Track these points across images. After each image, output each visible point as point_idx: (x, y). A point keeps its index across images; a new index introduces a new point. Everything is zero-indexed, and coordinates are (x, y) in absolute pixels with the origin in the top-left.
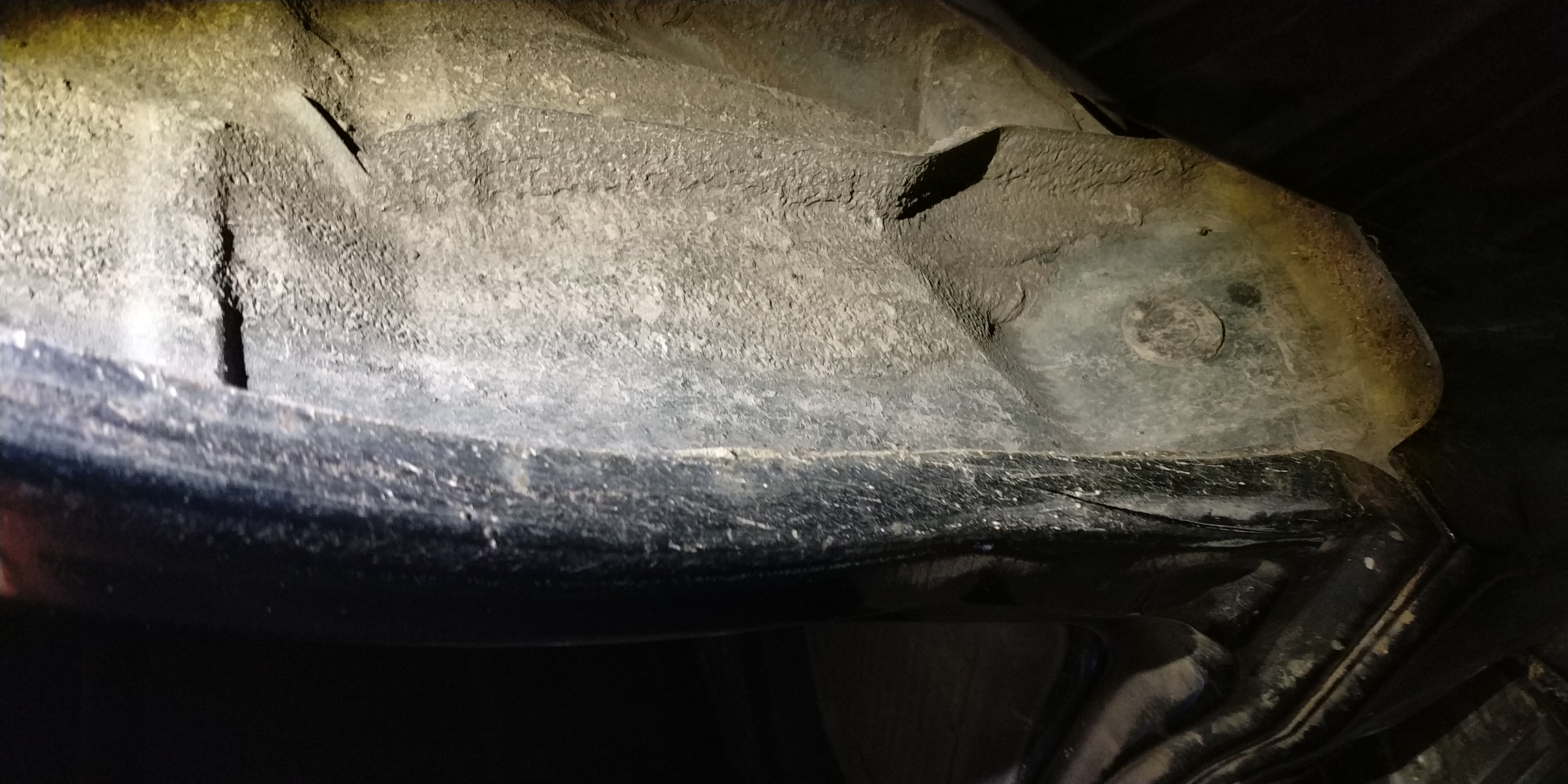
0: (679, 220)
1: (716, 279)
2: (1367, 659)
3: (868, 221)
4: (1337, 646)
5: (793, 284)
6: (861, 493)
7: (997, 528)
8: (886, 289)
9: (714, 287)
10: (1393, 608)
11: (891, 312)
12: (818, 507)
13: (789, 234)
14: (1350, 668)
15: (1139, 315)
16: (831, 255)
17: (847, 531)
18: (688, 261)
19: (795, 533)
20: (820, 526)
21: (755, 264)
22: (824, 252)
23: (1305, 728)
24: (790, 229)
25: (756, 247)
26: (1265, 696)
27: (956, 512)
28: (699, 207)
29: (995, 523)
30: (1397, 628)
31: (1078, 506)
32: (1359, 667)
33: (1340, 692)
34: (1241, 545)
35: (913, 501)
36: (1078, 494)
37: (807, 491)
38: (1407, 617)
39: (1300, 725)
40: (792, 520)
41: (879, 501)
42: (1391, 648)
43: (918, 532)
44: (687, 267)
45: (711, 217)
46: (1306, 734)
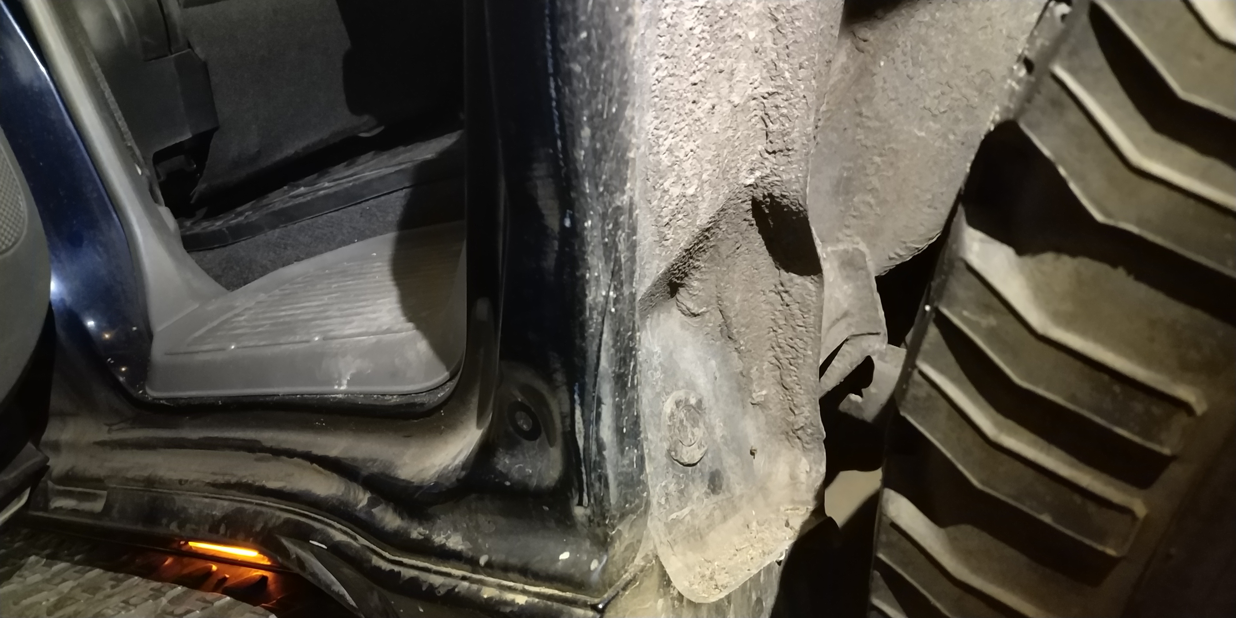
0: (748, 7)
1: (711, 37)
2: (475, 587)
3: (752, 170)
4: (483, 560)
5: (708, 105)
6: (610, 101)
7: (586, 225)
8: (706, 187)
9: (705, 35)
10: (527, 587)
11: (691, 191)
12: (602, 58)
13: (742, 102)
14: (464, 578)
15: (693, 401)
16: (728, 139)
17: (585, 84)
18: (722, 13)
19: (584, 35)
20: (589, 58)
21: (721, 72)
22: (730, 133)
23: (396, 568)
24: (745, 103)
25: (732, 74)
26: (421, 530)
27: (597, 187)
28: (757, 25)
29: (590, 222)
30: (509, 596)
31: (604, 293)
32: (466, 584)
33: (437, 580)
34: (577, 436)
35: (605, 150)
36: (611, 293)
37: (613, 48)
38: (521, 600)
39: (400, 564)
40: (593, 32)
41: (605, 116)
42: (490, 599)
43: (583, 153)
44: (717, 11)
45: (752, 35)
46: (392, 571)
